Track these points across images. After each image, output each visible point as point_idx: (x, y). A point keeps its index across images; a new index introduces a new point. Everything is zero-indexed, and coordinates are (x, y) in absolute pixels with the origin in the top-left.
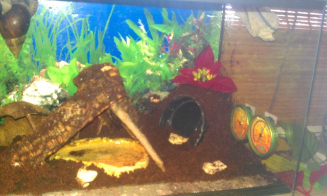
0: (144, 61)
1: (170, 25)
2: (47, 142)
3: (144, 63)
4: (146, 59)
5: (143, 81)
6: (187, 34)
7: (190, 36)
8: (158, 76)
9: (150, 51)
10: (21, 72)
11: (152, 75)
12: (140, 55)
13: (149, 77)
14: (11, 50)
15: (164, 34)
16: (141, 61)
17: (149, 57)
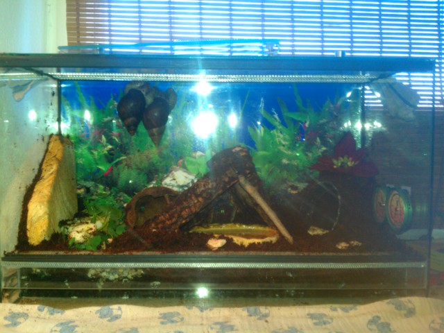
0: (279, 150)
1: (305, 112)
2: (181, 212)
3: (279, 152)
4: (282, 148)
5: (279, 171)
6: (325, 120)
7: (328, 122)
8: (295, 165)
9: (285, 140)
10: (161, 163)
11: (288, 164)
12: (274, 143)
13: (286, 167)
14: (153, 140)
15: (300, 121)
16: (276, 150)
17: (284, 146)
